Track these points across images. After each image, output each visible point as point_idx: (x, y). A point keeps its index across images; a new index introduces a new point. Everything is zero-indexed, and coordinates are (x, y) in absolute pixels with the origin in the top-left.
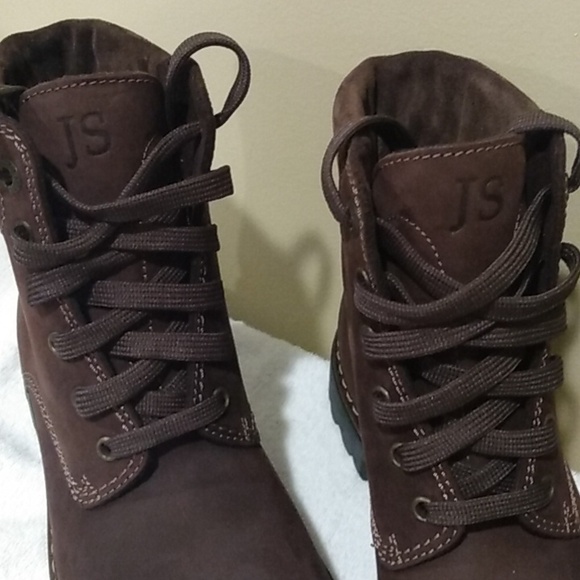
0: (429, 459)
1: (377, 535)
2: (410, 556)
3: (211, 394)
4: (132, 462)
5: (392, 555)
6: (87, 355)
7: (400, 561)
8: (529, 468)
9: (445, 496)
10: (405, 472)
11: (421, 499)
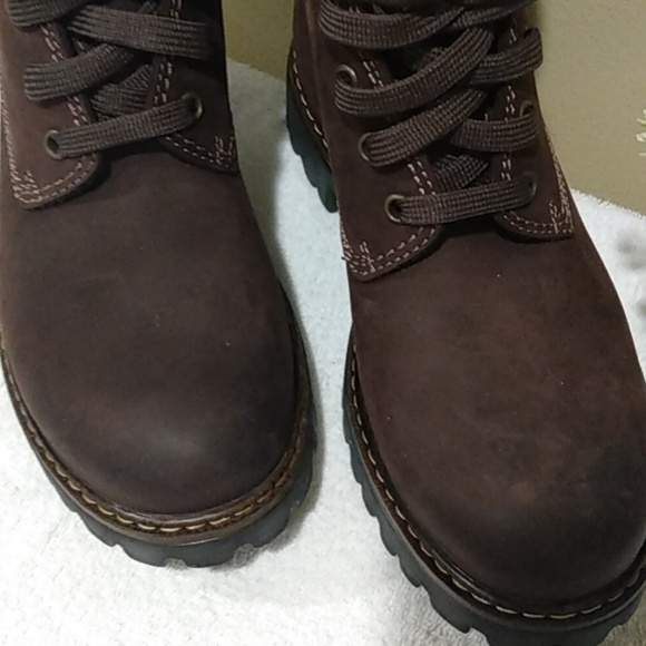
0: (398, 152)
1: (347, 246)
2: (383, 262)
3: (178, 98)
4: (80, 165)
5: (364, 265)
6: (45, 25)
7: (373, 270)
8: (504, 164)
9: (422, 190)
10: (374, 168)
11: (395, 197)
